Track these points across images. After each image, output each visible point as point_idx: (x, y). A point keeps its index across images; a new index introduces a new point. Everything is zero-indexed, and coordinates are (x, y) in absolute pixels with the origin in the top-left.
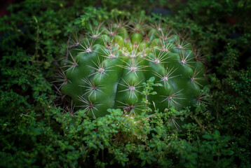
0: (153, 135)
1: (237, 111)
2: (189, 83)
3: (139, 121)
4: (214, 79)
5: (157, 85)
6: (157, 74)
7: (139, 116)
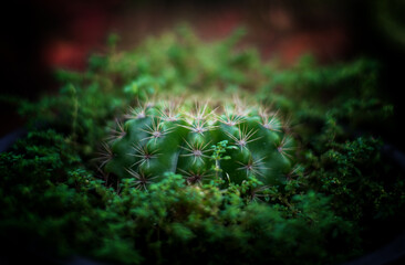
0: (226, 205)
1: (341, 185)
2: (275, 154)
3: (207, 192)
4: (310, 155)
5: (231, 147)
6: (231, 136)
7: (206, 186)
